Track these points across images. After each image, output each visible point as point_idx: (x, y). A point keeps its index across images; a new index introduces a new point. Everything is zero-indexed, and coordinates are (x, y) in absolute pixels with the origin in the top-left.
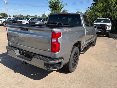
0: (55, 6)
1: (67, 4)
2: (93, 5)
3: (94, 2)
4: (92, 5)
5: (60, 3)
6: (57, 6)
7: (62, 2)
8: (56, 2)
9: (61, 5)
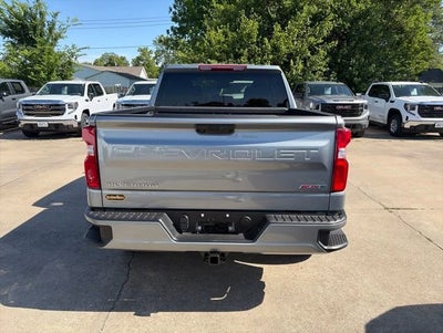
0: (24, 26)
1: (76, 23)
2: (175, 33)
3: (177, 25)
4: (171, 33)
5: (48, 18)
6: (35, 28)
7: (56, 15)
8: (26, 13)
9: (54, 25)
